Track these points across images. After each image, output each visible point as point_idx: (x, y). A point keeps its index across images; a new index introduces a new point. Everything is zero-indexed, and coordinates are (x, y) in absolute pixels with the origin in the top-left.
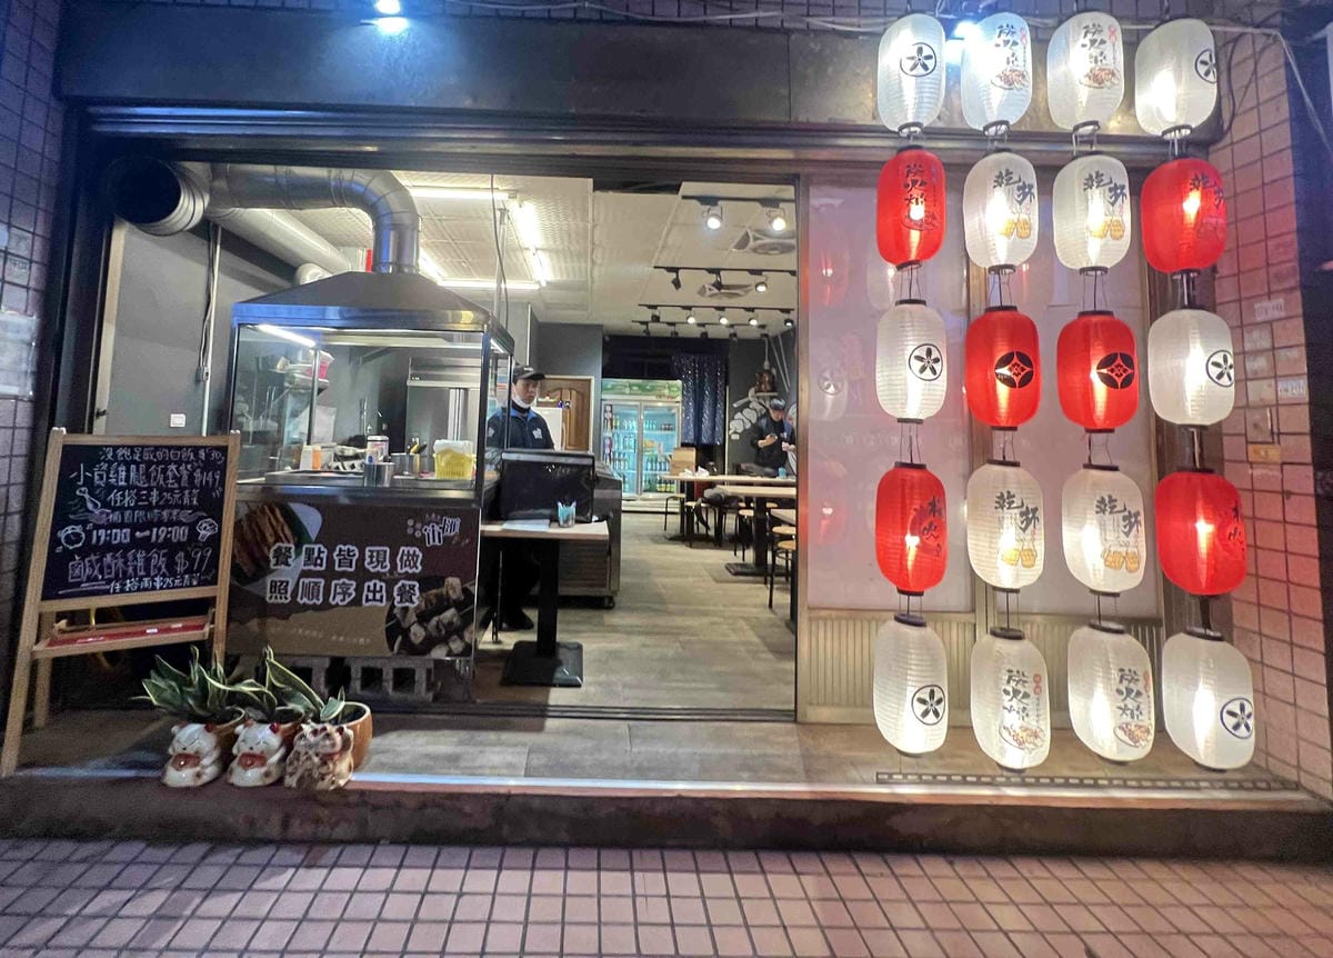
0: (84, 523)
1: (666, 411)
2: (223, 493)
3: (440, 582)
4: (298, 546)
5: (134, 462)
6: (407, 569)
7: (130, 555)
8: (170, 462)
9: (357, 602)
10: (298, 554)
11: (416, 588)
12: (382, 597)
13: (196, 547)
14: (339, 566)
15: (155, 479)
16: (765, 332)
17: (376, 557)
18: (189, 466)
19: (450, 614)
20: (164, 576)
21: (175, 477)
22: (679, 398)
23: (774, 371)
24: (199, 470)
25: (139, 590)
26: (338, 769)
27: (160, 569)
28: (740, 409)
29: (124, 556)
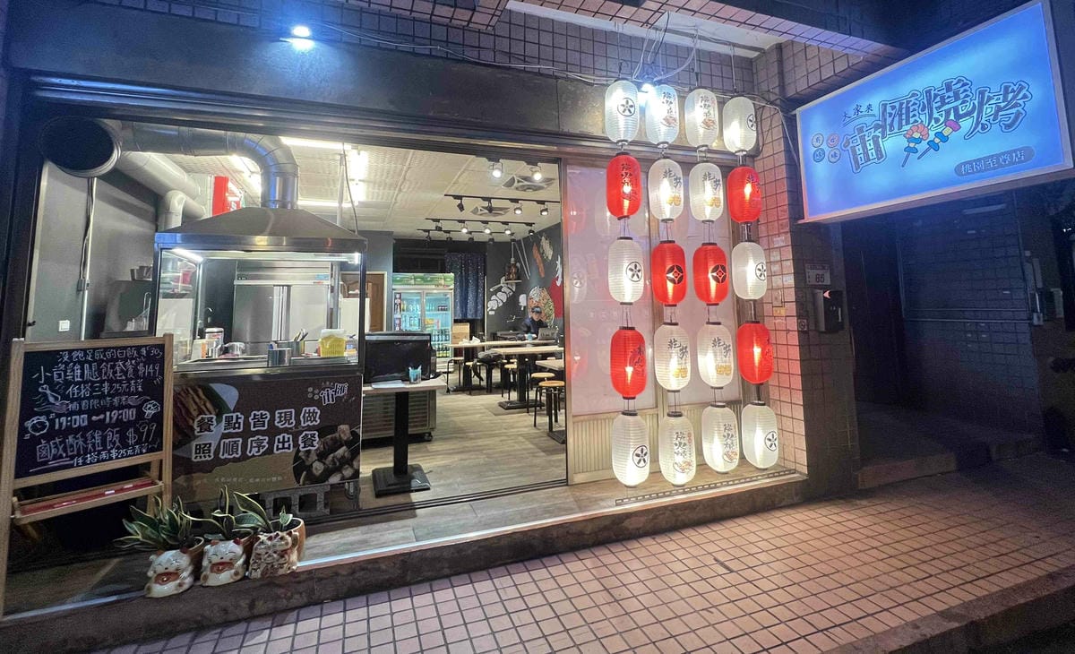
0: (47, 414)
1: (442, 297)
2: (162, 381)
3: (333, 429)
4: (219, 416)
5: (87, 361)
6: (309, 423)
7: (88, 434)
8: (117, 359)
9: (270, 451)
10: (219, 421)
11: (316, 436)
12: (289, 445)
13: (143, 423)
14: (254, 427)
15: (106, 374)
16: (513, 237)
17: (283, 418)
18: (133, 362)
19: (342, 451)
20: (118, 448)
21: (122, 371)
22: (452, 287)
23: (518, 265)
24: (141, 364)
25: (98, 462)
26: (291, 559)
27: (114, 443)
28: (495, 293)
29: (82, 436)
